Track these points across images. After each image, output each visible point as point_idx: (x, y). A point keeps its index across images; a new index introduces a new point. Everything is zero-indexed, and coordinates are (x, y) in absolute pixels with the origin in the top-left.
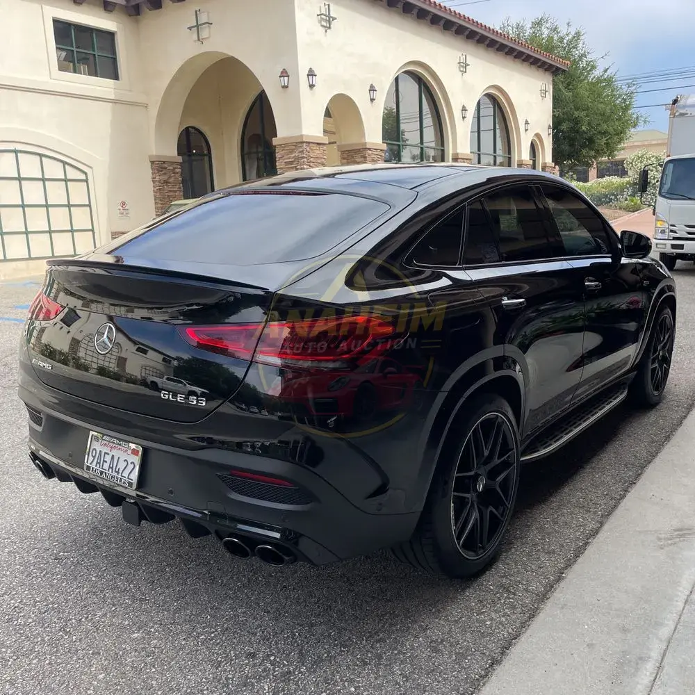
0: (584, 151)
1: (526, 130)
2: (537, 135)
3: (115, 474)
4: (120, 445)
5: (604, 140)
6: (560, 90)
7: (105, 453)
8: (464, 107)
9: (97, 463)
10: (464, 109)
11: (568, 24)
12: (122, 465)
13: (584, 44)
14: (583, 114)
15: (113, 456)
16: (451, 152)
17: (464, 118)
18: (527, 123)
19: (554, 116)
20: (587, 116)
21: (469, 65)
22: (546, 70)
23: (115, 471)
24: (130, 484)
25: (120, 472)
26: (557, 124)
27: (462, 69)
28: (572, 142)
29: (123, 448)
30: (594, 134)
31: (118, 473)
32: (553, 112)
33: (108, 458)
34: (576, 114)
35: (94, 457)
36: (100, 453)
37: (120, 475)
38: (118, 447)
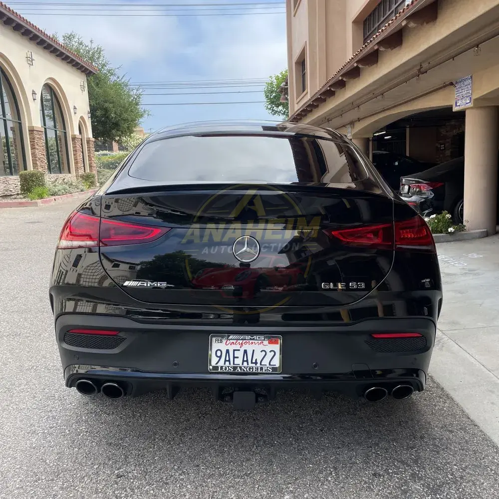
0: (114, 131)
1: (75, 113)
2: (82, 118)
3: (254, 365)
4: (254, 339)
5: (126, 125)
6: (92, 87)
7: (234, 350)
8: (33, 91)
9: (226, 361)
10: (34, 93)
11: (91, 41)
12: (258, 356)
13: (104, 57)
14: (111, 105)
15: (245, 352)
16: (27, 125)
17: (34, 99)
18: (75, 108)
19: (90, 105)
20: (114, 107)
21: (34, 60)
22: (82, 72)
23: (252, 363)
24: (274, 369)
25: (259, 362)
26: (93, 111)
27: (29, 62)
28: (104, 124)
29: (256, 342)
30: (119, 120)
31: (256, 363)
32: (90, 102)
33: (240, 354)
34: (107, 105)
35: (220, 357)
36: (228, 351)
37: (258, 365)
38: (251, 341)
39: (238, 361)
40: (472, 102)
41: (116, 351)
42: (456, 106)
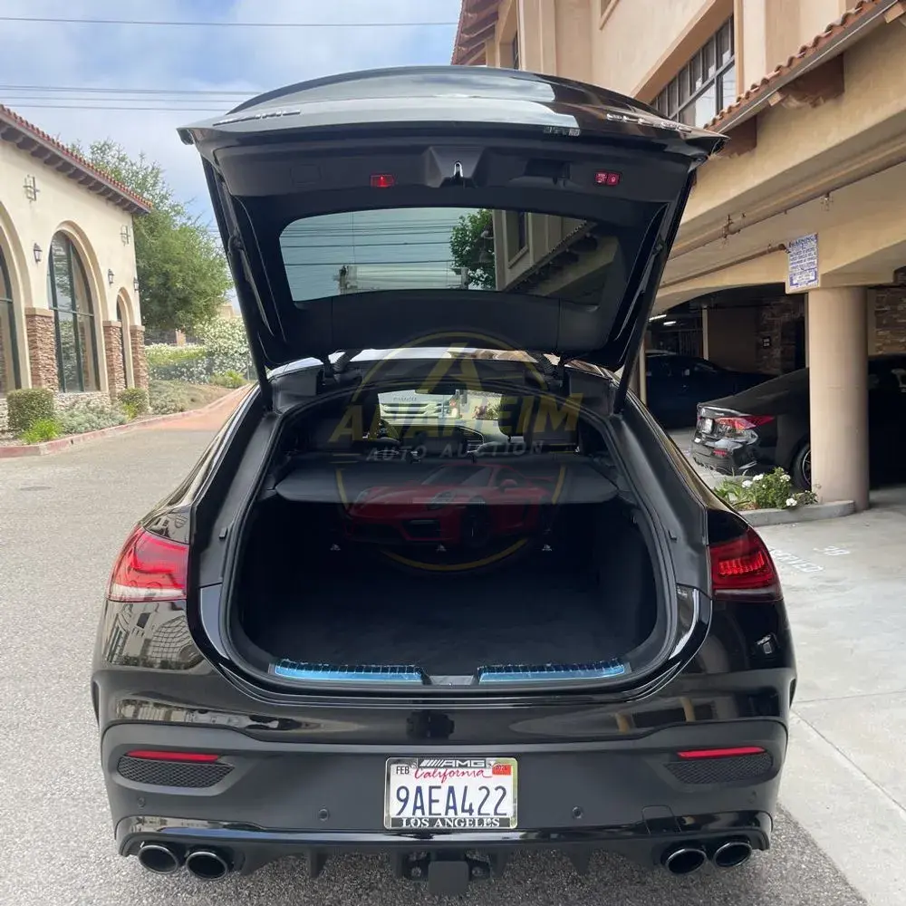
0: (180, 314)
1: (111, 283)
2: (123, 290)
3: (466, 815)
4: (466, 766)
5: (202, 302)
6: (142, 235)
7: (431, 788)
8: (36, 246)
9: (416, 808)
10: (37, 249)
11: (141, 156)
12: (475, 798)
13: (164, 183)
14: (176, 268)
15: (451, 790)
16: (23, 306)
17: (37, 261)
18: (110, 274)
19: (138, 267)
20: (180, 271)
21: (38, 191)
22: (125, 209)
23: (463, 811)
24: (505, 822)
25: (475, 808)
26: (143, 278)
27: (29, 195)
28: (162, 301)
29: (470, 770)
30: (190, 293)
31: (471, 811)
32: (137, 262)
33: (441, 795)
34: (168, 267)
35: (405, 801)
36: (419, 790)
37: (475, 814)
38: (461, 770)
39: (439, 808)
40: (819, 278)
41: (214, 791)
42: (792, 284)
